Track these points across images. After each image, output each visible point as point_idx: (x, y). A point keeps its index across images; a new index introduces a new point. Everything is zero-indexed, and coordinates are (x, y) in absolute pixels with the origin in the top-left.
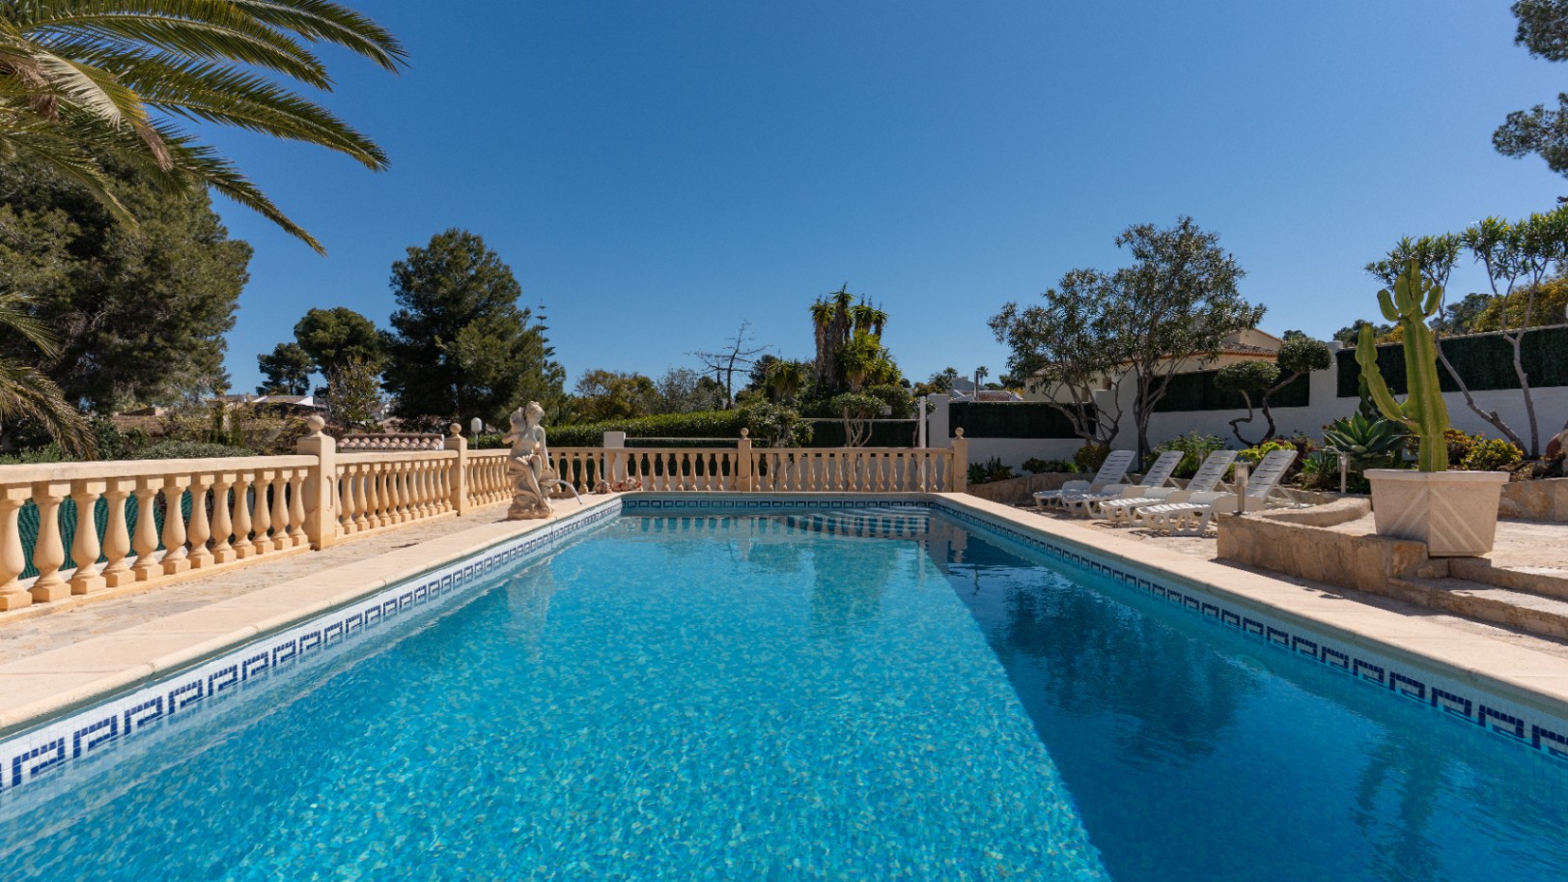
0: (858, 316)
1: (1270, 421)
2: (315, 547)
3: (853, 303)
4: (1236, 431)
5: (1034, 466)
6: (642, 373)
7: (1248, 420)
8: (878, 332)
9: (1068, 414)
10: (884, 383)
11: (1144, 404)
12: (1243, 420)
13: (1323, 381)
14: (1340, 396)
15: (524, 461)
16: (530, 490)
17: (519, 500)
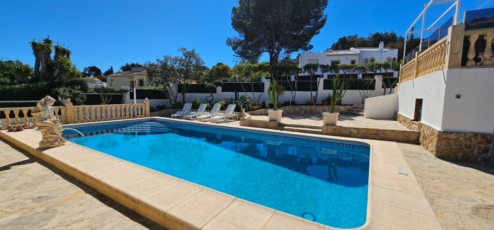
0: (57, 50)
1: (213, 97)
4: (206, 98)
8: (68, 57)
10: (76, 77)
11: (184, 91)
12: (209, 96)
13: (219, 89)
14: (222, 92)
15: (50, 122)
16: (56, 134)
17: (49, 139)
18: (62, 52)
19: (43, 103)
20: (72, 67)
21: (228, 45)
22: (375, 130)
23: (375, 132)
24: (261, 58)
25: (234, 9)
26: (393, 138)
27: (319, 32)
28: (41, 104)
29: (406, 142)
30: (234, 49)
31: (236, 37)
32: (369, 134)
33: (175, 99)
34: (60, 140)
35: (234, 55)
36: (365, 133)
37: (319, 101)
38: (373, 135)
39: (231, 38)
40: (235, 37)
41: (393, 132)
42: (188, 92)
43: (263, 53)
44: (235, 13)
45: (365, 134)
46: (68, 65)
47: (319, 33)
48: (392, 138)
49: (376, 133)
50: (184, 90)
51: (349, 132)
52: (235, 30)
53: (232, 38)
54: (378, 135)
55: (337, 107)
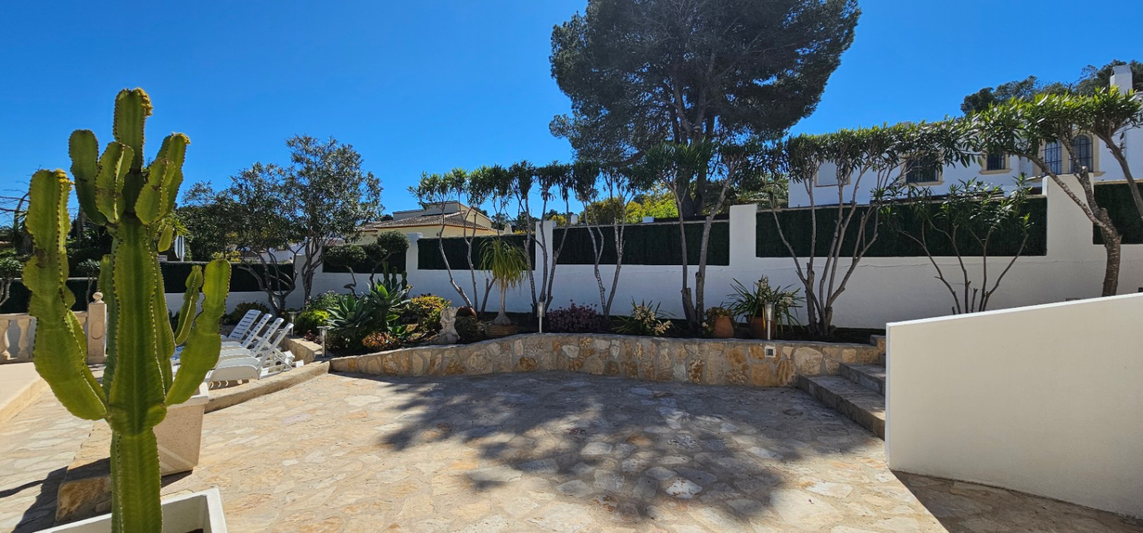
9: (254, 273)
13: (412, 258)
14: (419, 268)
25: (557, 33)
39: (562, 117)
44: (561, 42)
47: (840, 67)
53: (566, 117)
55: (775, 353)
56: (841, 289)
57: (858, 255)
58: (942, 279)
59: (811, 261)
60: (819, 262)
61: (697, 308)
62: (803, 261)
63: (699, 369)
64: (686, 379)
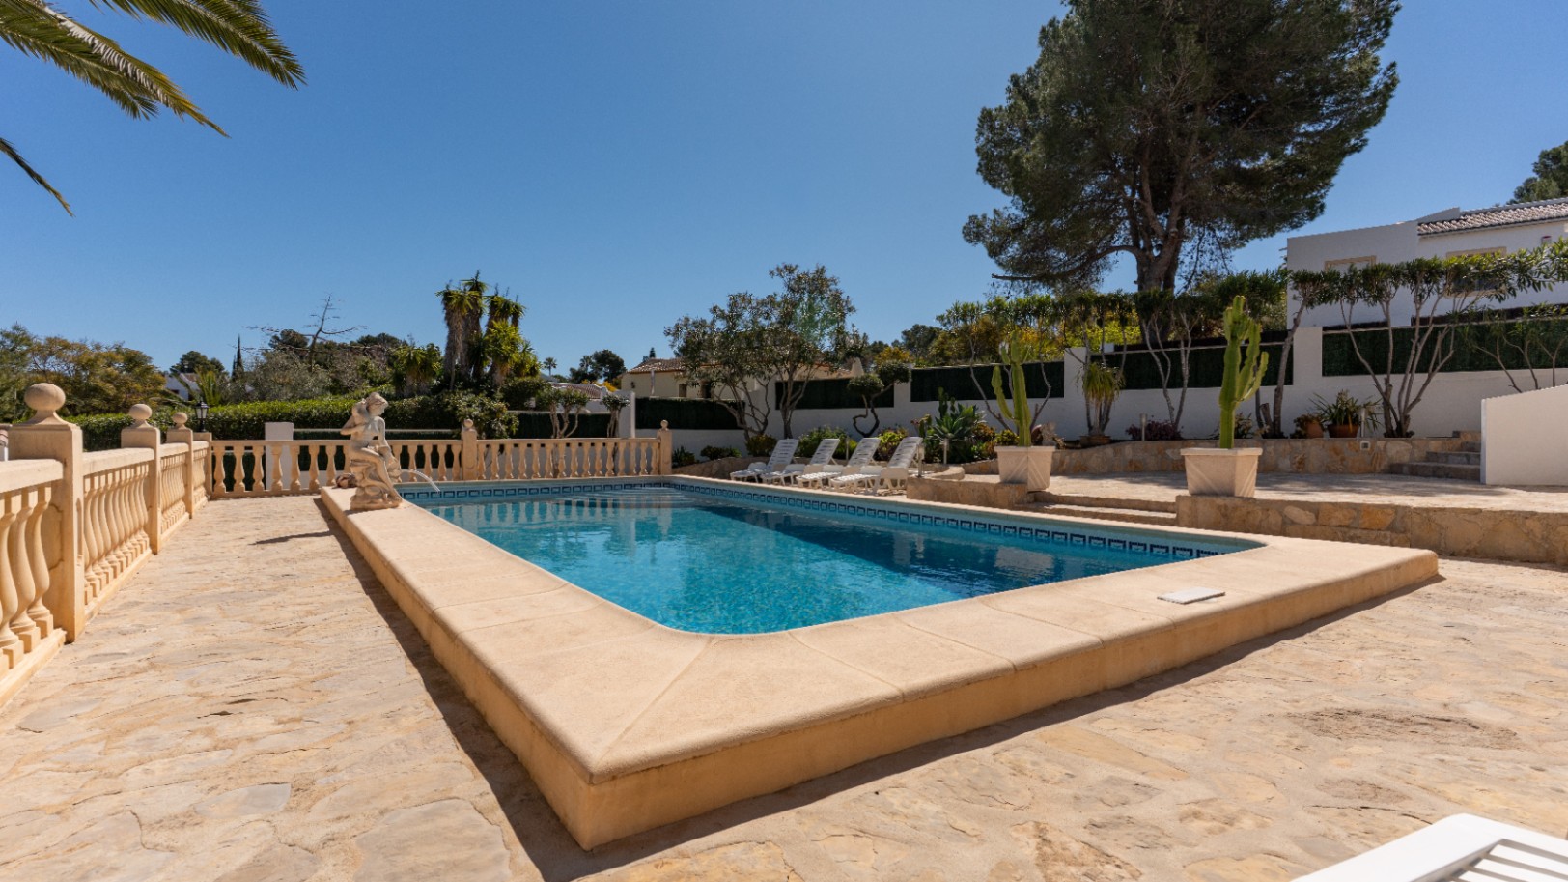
0: (493, 306)
1: (876, 417)
2: (155, 553)
3: (488, 292)
4: (855, 424)
5: (713, 454)
6: (132, 345)
7: (865, 417)
8: (515, 322)
9: (731, 409)
10: (528, 374)
11: (788, 403)
12: (861, 416)
13: (902, 390)
14: (913, 400)
15: (372, 452)
16: (381, 480)
17: (368, 491)
18: (505, 310)
19: (364, 407)
20: (521, 348)
21: (970, 241)
22: (1390, 511)
23: (1389, 520)
24: (1104, 274)
25: (987, 117)
26: (1475, 543)
27: (1366, 141)
28: (360, 411)
29: (1542, 562)
30: (994, 252)
31: (1002, 210)
32: (1367, 525)
33: (762, 427)
34: (390, 496)
35: (994, 276)
36: (1347, 522)
37: (1288, 426)
38: (1382, 533)
39: (980, 217)
40: (996, 212)
41: (1473, 517)
42: (800, 406)
43: (1112, 256)
44: (991, 128)
45: (1346, 530)
46: (513, 343)
47: (1365, 148)
48: (1467, 547)
49: (1393, 522)
50: (789, 399)
51: (1280, 519)
52: (994, 187)
53: (984, 217)
54: (1404, 532)
55: (1369, 446)
56: (1418, 400)
57: (1433, 370)
58: (1515, 386)
59: (1389, 376)
60: (1396, 380)
61: (1275, 420)
62: (1381, 378)
63: (1302, 462)
64: (1291, 470)
